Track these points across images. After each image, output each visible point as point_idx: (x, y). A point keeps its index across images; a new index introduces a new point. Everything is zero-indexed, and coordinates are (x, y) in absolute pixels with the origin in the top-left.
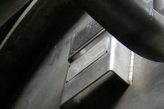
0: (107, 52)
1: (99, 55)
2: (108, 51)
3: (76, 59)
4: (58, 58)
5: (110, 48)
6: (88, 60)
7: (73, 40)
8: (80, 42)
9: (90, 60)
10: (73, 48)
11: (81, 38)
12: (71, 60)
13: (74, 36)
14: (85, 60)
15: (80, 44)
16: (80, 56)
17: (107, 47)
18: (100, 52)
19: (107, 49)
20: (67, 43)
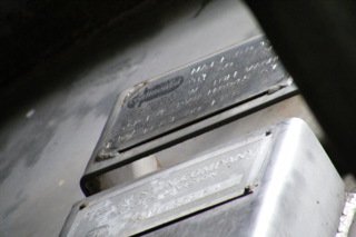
0: (247, 192)
1: (214, 196)
2: (254, 190)
3: (111, 186)
4: (31, 162)
5: (264, 179)
6: (163, 202)
7: (118, 109)
8: (146, 125)
9: (170, 205)
10: (111, 139)
11: (154, 108)
12: (92, 184)
13: (128, 92)
14: (153, 200)
15: (146, 133)
16: (131, 179)
17: (254, 173)
18: (219, 186)
19: (249, 183)
20: (84, 110)
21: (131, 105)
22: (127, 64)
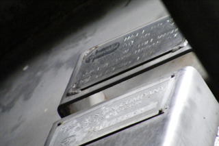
0: (161, 112)
1: (140, 115)
2: (165, 111)
3: (76, 111)
4: (27, 98)
5: (171, 104)
6: (109, 120)
7: (80, 64)
8: (97, 73)
9: (113, 122)
10: (76, 82)
11: (102, 63)
12: (65, 110)
13: (86, 53)
14: (103, 119)
15: (97, 78)
16: (89, 106)
17: (164, 101)
18: (143, 110)
19: (162, 107)
20: (59, 65)
21: (88, 61)
22: (84, 36)
